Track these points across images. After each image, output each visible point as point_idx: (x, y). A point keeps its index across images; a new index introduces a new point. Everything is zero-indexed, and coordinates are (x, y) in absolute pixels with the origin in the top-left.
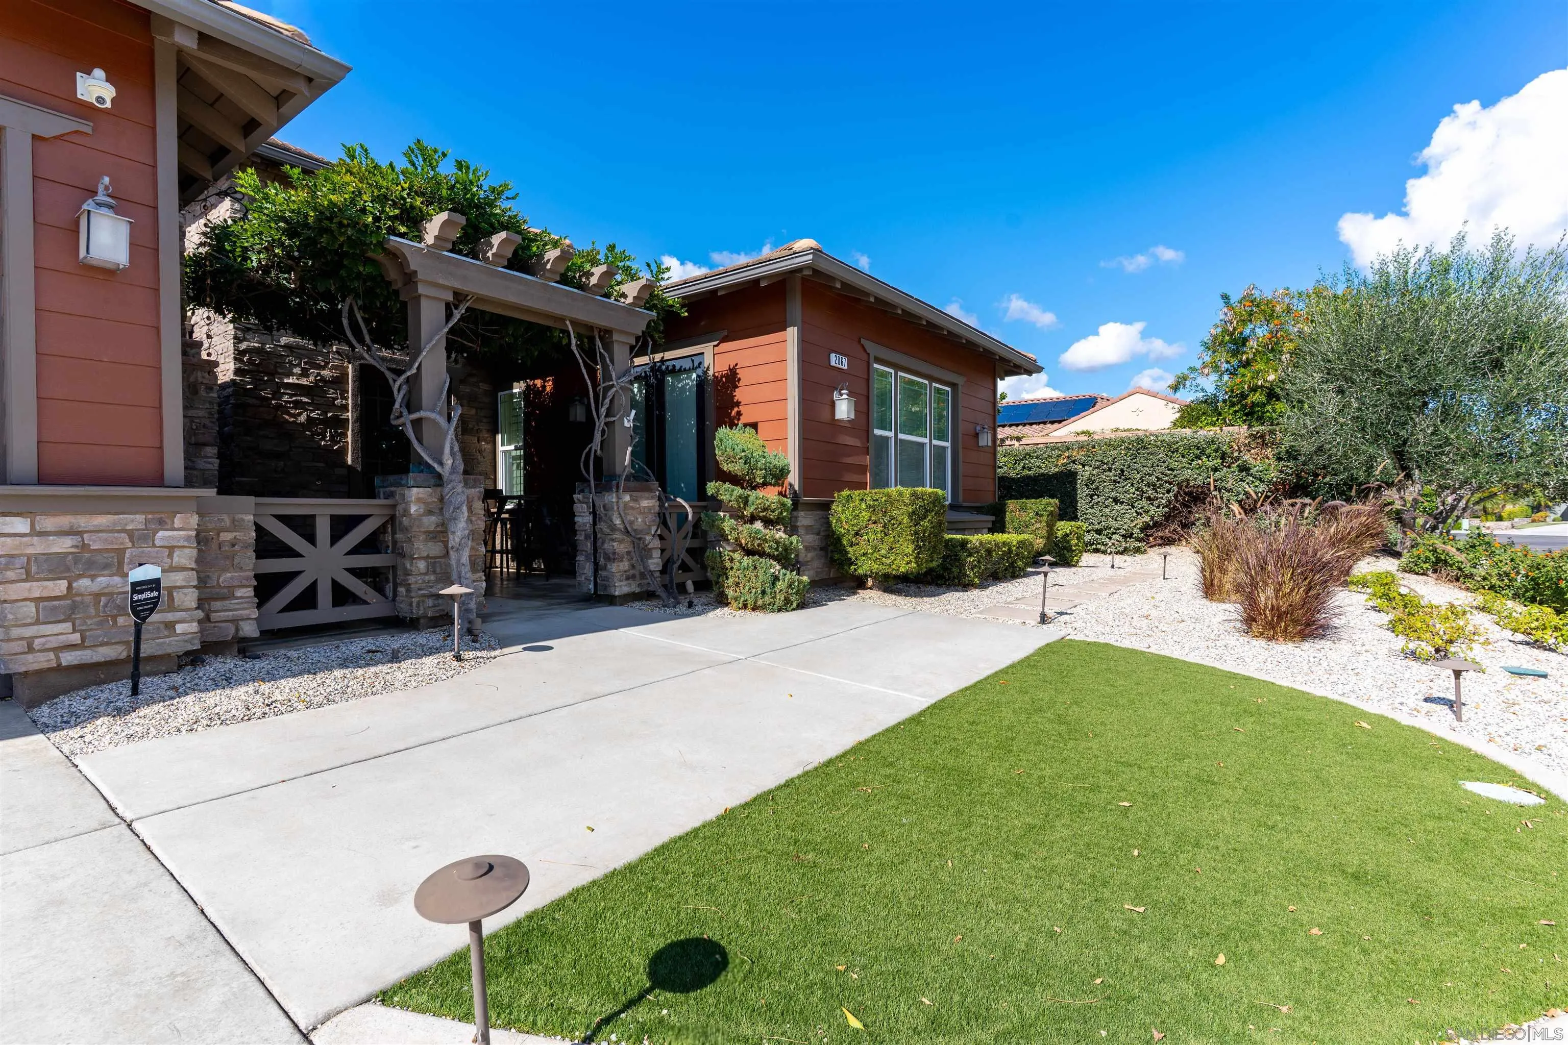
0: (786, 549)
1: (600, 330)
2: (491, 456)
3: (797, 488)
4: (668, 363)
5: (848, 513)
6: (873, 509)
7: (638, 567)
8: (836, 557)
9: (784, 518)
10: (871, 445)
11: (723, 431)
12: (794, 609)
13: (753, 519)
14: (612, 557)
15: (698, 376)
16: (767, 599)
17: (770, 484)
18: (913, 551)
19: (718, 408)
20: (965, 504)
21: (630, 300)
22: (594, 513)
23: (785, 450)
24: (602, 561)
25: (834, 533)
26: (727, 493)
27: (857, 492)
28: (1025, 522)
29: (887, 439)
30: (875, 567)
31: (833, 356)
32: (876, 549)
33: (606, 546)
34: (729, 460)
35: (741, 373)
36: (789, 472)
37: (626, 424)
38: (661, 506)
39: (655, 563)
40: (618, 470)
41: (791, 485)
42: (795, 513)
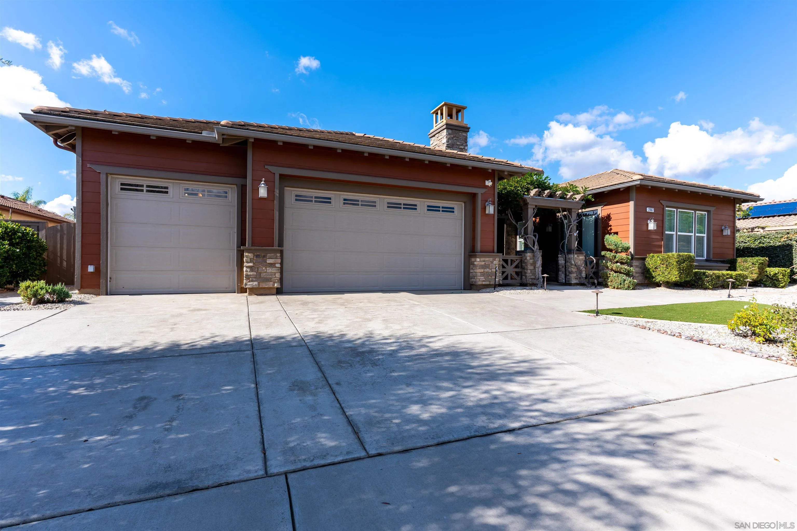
0: (629, 271)
1: (568, 209)
2: (515, 243)
3: (633, 253)
4: (584, 213)
5: (653, 261)
6: (662, 260)
7: (578, 276)
8: (648, 275)
9: (628, 262)
10: (664, 238)
11: (607, 236)
12: (631, 290)
13: (617, 262)
14: (571, 273)
15: (595, 217)
16: (622, 286)
17: (623, 252)
18: (678, 274)
19: (603, 227)
20: (713, 259)
21: (577, 200)
22: (565, 260)
23: (628, 241)
24: (568, 274)
25: (647, 268)
26: (608, 254)
27: (656, 255)
28: (746, 267)
29: (672, 235)
30: (663, 279)
31: (648, 208)
32: (663, 273)
33: (569, 269)
34: (609, 245)
35: (612, 216)
36: (630, 248)
37: (575, 235)
38: (586, 258)
39: (584, 275)
40: (573, 248)
41: (630, 252)
42: (632, 261)
